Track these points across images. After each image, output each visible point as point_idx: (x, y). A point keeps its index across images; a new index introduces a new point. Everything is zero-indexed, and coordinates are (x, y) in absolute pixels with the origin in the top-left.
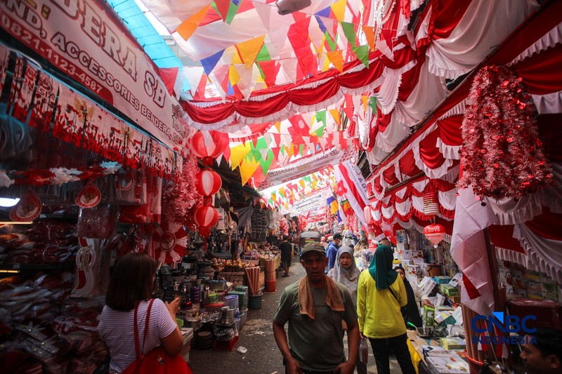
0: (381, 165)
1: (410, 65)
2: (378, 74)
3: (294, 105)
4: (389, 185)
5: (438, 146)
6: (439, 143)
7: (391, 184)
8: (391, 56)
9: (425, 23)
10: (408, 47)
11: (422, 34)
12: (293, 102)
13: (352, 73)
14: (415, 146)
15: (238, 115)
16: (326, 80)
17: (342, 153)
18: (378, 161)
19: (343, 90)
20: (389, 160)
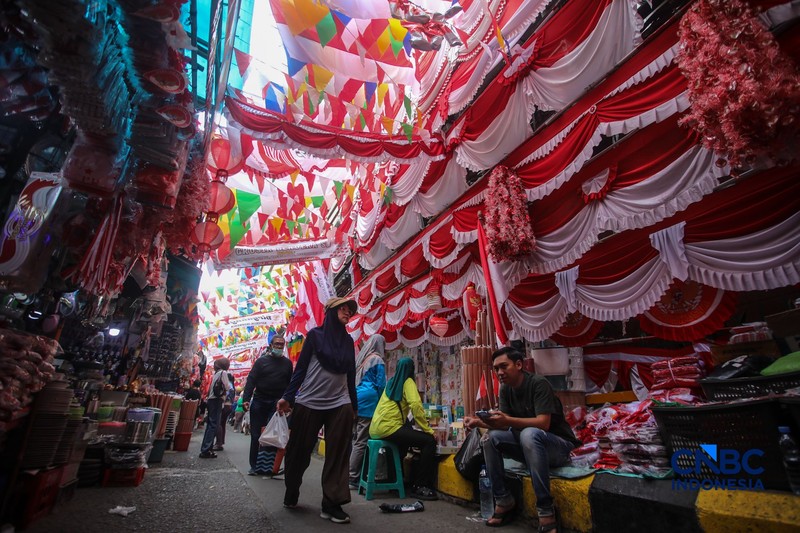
0: (375, 271)
1: (440, 158)
2: (415, 154)
3: (342, 150)
4: (380, 293)
5: (452, 232)
6: (453, 230)
7: (383, 291)
8: (428, 144)
9: (458, 127)
10: (441, 143)
11: (454, 135)
12: (342, 146)
13: (395, 144)
14: (425, 240)
15: (286, 136)
16: (373, 140)
17: (335, 247)
18: (372, 265)
19: (385, 155)
20: (388, 263)
